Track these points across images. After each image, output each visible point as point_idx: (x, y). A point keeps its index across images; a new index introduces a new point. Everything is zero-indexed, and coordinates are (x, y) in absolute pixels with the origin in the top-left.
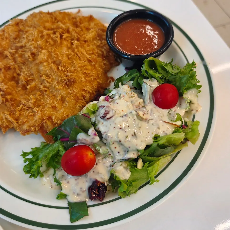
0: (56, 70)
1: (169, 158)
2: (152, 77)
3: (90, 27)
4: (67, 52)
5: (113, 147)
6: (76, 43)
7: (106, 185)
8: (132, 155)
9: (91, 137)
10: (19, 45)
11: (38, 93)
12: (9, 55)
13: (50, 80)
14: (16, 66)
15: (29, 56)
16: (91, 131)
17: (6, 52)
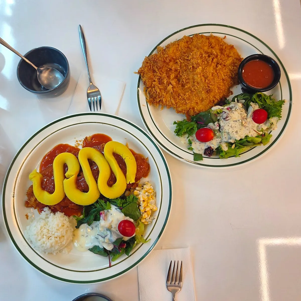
0: (204, 82)
1: (249, 148)
2: (256, 102)
4: (213, 72)
5: (224, 134)
6: (220, 66)
7: (214, 150)
8: (232, 141)
9: (215, 127)
10: (186, 58)
11: (190, 92)
12: (179, 63)
13: (199, 86)
14: (181, 70)
15: (191, 68)
16: (216, 123)
17: (178, 61)
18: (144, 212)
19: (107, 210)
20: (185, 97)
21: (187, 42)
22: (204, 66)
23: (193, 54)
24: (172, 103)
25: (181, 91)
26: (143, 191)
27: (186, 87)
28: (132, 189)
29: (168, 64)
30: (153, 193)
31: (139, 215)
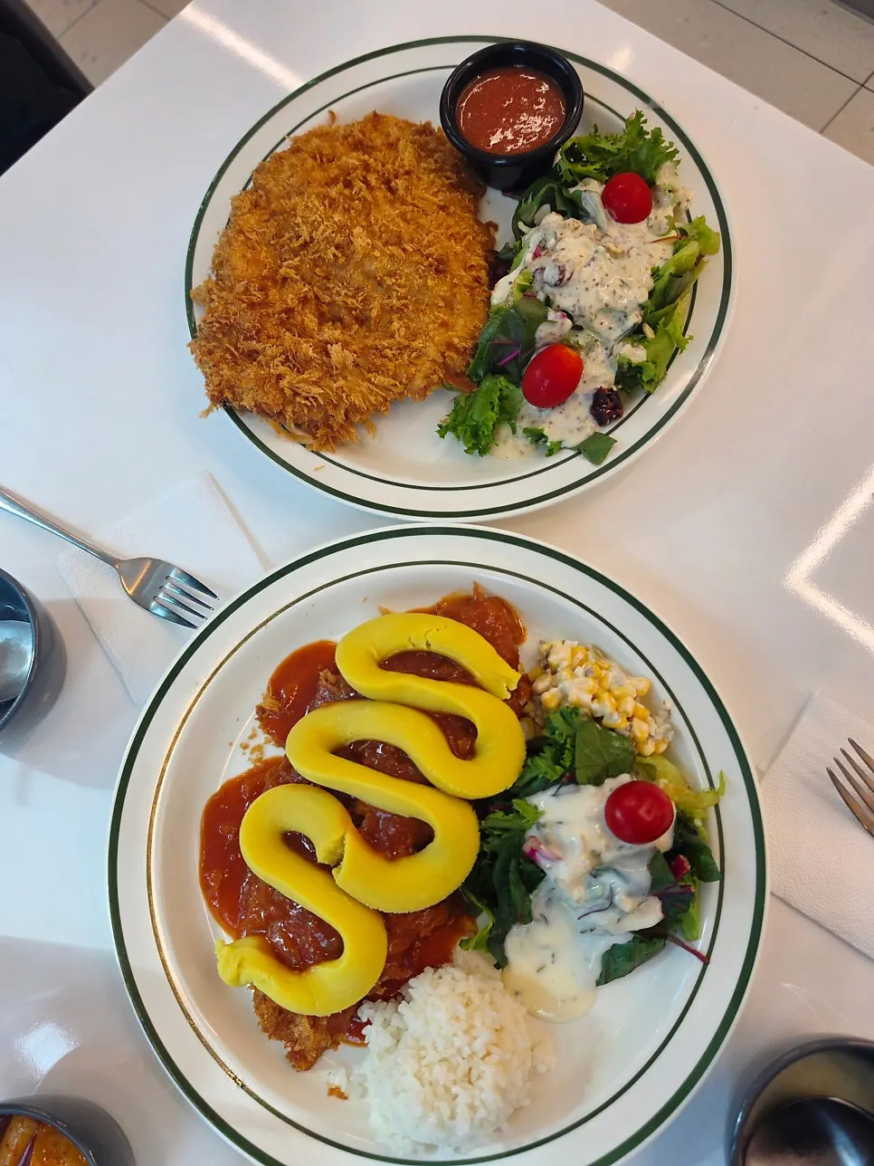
0: (404, 255)
2: (582, 177)
3: (392, 139)
4: (397, 212)
5: (596, 324)
6: (400, 184)
7: (615, 389)
8: (634, 319)
9: (559, 324)
10: (296, 244)
11: (395, 317)
12: (292, 273)
13: (404, 279)
14: (315, 289)
15: (335, 255)
17: (282, 272)
18: (628, 724)
19: (534, 826)
20: (399, 340)
21: (256, 205)
22: (360, 219)
23: (302, 217)
24: (385, 389)
25: (372, 338)
26: (563, 674)
27: (374, 313)
28: (526, 704)
29: (265, 304)
30: (591, 656)
31: (626, 744)
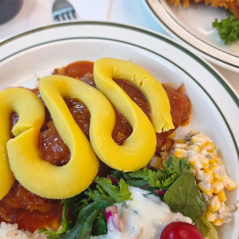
18: (212, 195)
19: (122, 203)
26: (195, 148)
28: (164, 151)
30: (215, 153)
31: (203, 204)
